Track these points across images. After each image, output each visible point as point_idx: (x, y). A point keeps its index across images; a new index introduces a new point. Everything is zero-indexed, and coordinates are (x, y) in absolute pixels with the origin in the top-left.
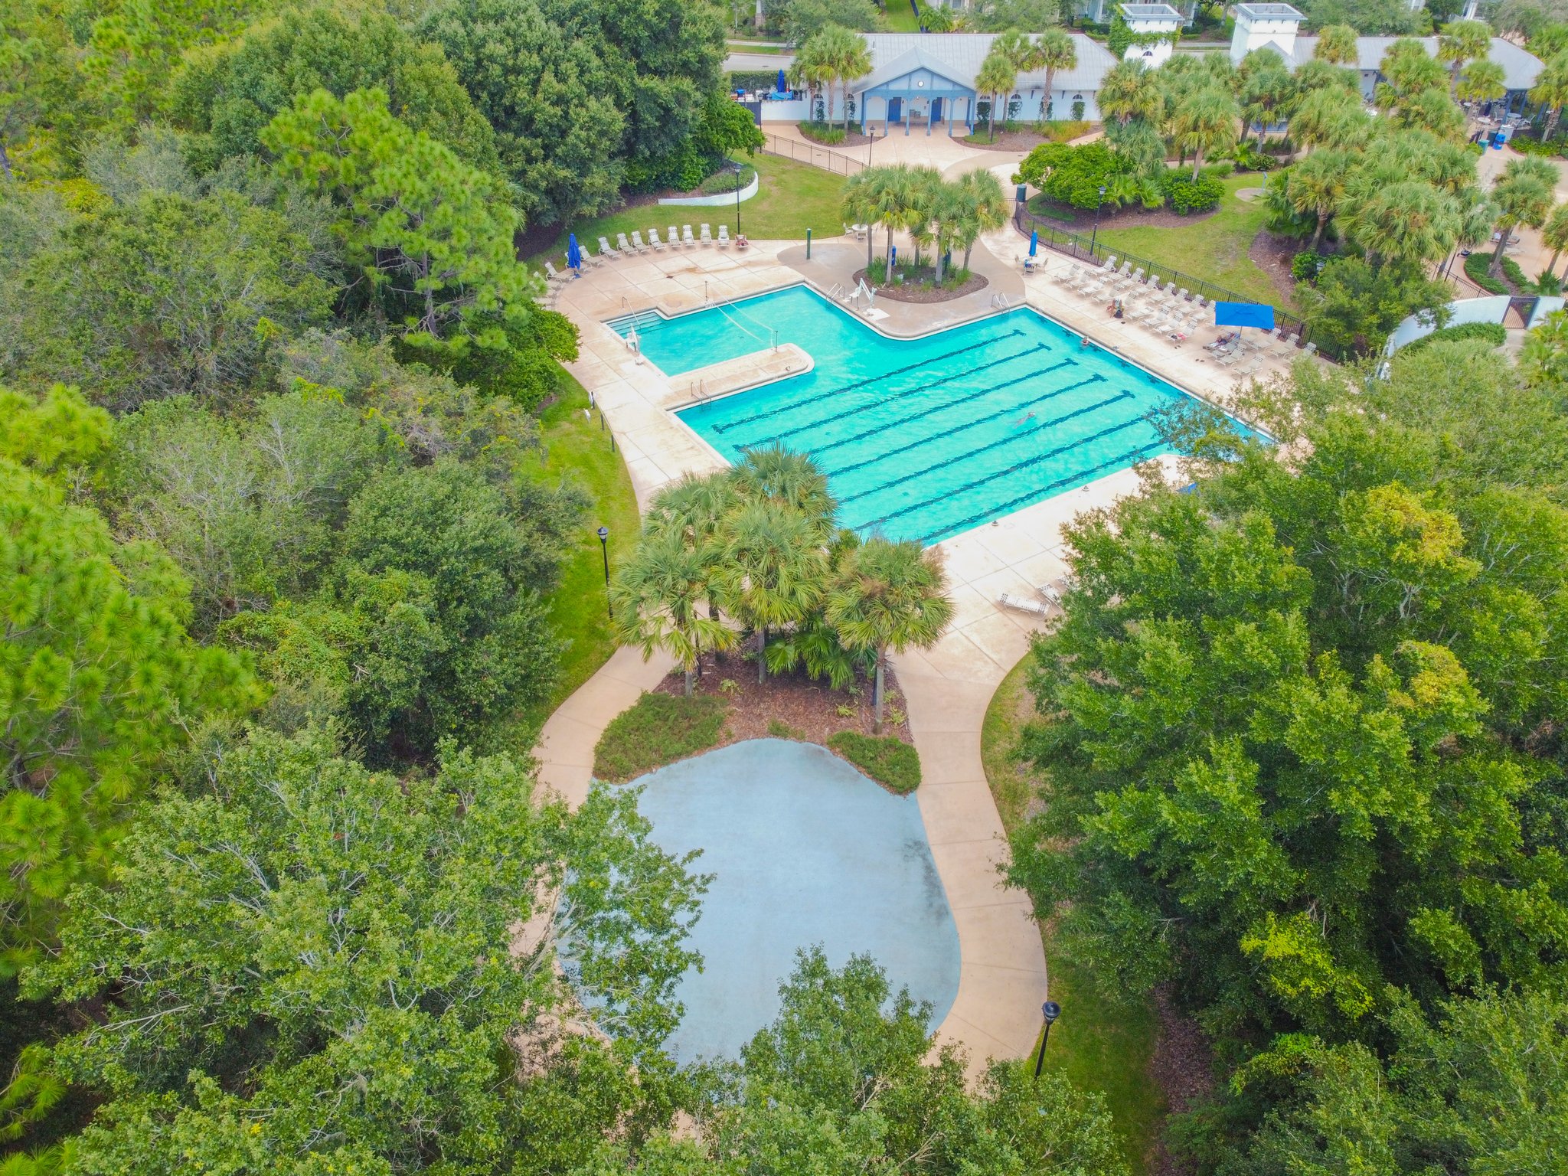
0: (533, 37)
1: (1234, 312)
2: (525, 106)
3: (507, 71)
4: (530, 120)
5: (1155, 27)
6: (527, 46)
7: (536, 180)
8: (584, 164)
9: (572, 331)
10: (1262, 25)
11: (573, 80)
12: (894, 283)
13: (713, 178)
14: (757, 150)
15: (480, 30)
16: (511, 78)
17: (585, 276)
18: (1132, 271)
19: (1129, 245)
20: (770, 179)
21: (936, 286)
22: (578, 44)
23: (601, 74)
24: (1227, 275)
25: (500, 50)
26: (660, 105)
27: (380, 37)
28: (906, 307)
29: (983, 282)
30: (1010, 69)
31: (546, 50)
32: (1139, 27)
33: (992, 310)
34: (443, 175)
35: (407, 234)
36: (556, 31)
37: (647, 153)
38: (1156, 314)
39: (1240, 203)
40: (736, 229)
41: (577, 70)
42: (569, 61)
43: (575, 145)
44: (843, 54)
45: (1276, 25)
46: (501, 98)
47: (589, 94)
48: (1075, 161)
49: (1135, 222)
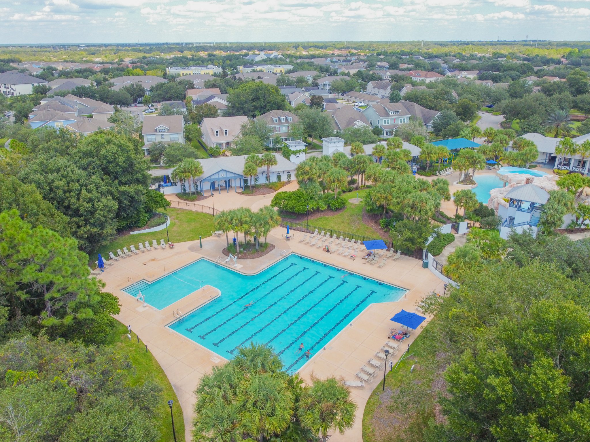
0: (75, 177)
1: (371, 245)
2: (75, 205)
3: (65, 192)
4: (78, 210)
5: (298, 148)
6: (72, 180)
7: (82, 235)
8: (102, 224)
9: (116, 299)
10: (332, 145)
11: (94, 192)
12: (240, 252)
13: (152, 220)
14: (167, 208)
15: (50, 177)
16: (67, 194)
17: (106, 270)
18: (325, 234)
19: (319, 224)
20: (173, 217)
21: (257, 250)
22: (94, 177)
23: (105, 188)
24: (358, 230)
25: (62, 184)
26: (130, 197)
27: (10, 186)
28: (248, 261)
29: (273, 247)
30: (255, 167)
31: (81, 181)
32: (293, 149)
33: (282, 257)
34: (56, 244)
35: (40, 274)
36: (84, 173)
37: (125, 215)
38: (341, 248)
39: (352, 204)
40: (167, 240)
41: (95, 187)
42: (91, 184)
43: (99, 218)
44: (193, 168)
45: (337, 144)
46: (63, 203)
47: (102, 196)
48: (293, 197)
49: (319, 215)
